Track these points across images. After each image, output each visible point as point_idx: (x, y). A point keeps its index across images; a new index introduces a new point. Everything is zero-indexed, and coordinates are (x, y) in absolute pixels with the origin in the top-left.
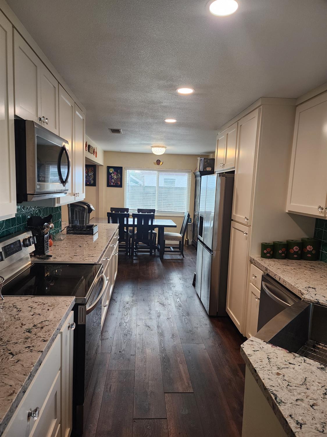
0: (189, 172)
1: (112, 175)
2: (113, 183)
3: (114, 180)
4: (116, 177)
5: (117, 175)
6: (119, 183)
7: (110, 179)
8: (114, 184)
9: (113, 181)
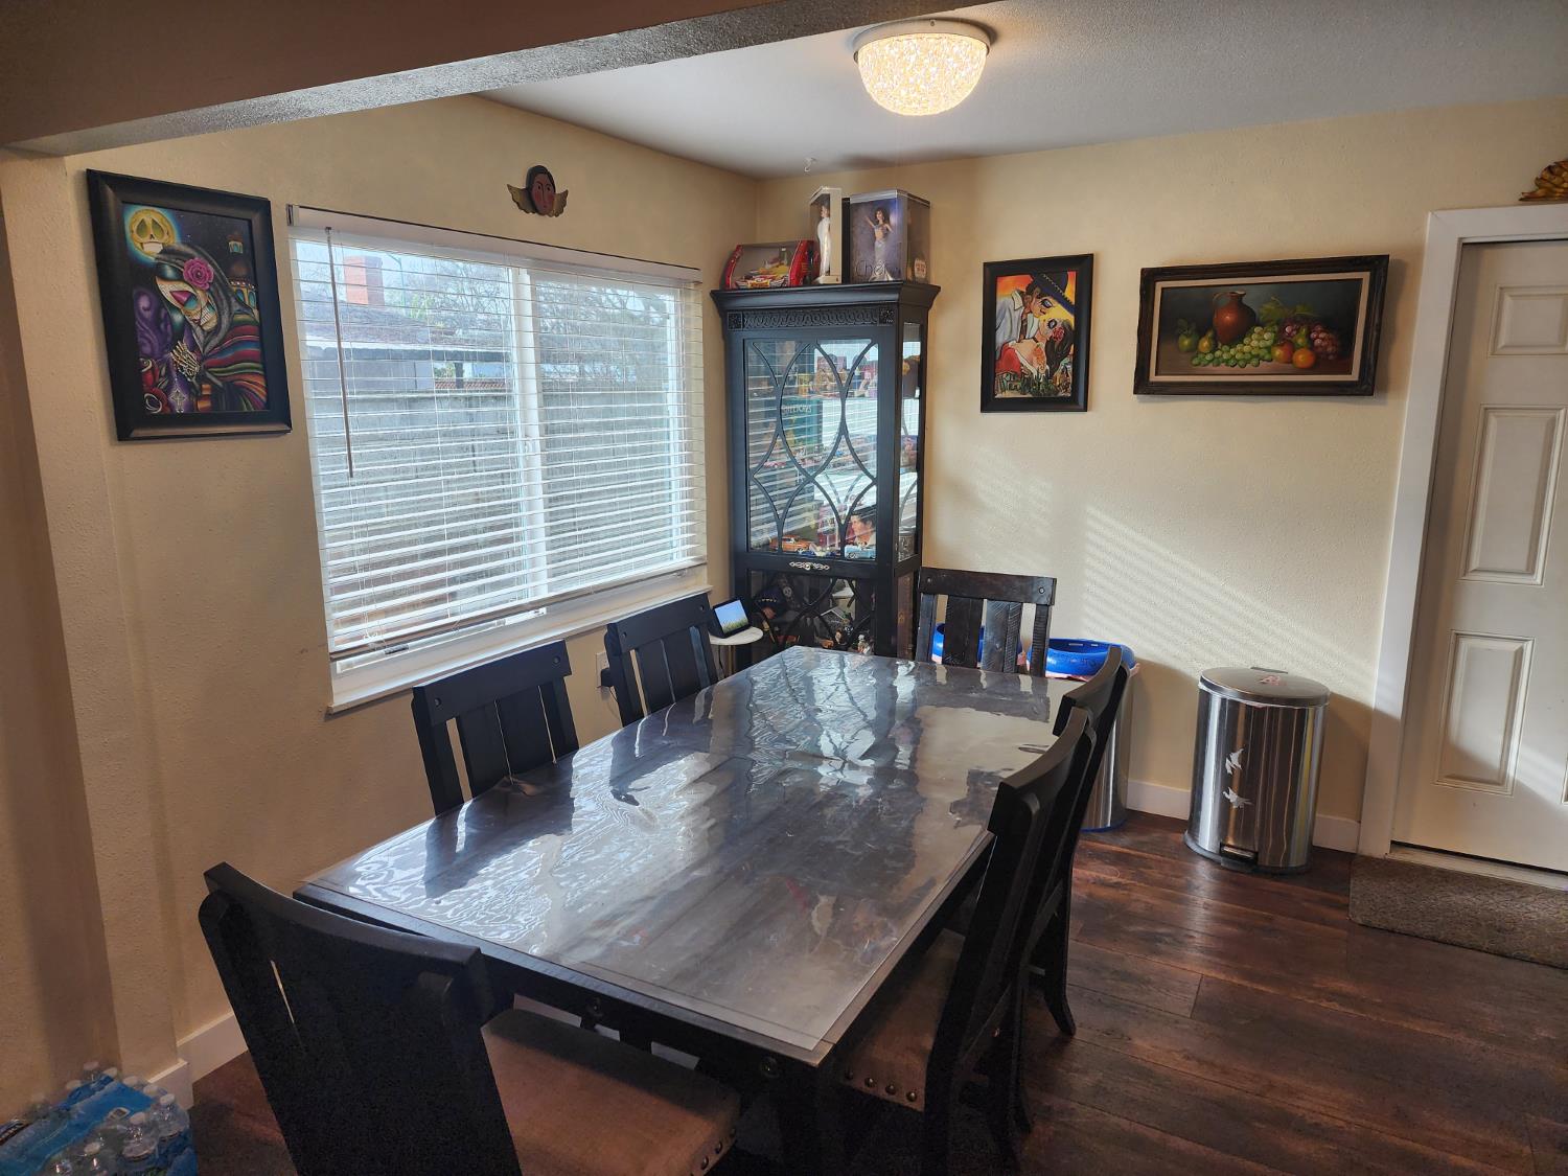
0: (680, 285)
1: (166, 289)
2: (187, 387)
3: (193, 347)
4: (209, 318)
5: (220, 295)
6: (258, 387)
7: (149, 341)
8: (203, 405)
9: (183, 356)
